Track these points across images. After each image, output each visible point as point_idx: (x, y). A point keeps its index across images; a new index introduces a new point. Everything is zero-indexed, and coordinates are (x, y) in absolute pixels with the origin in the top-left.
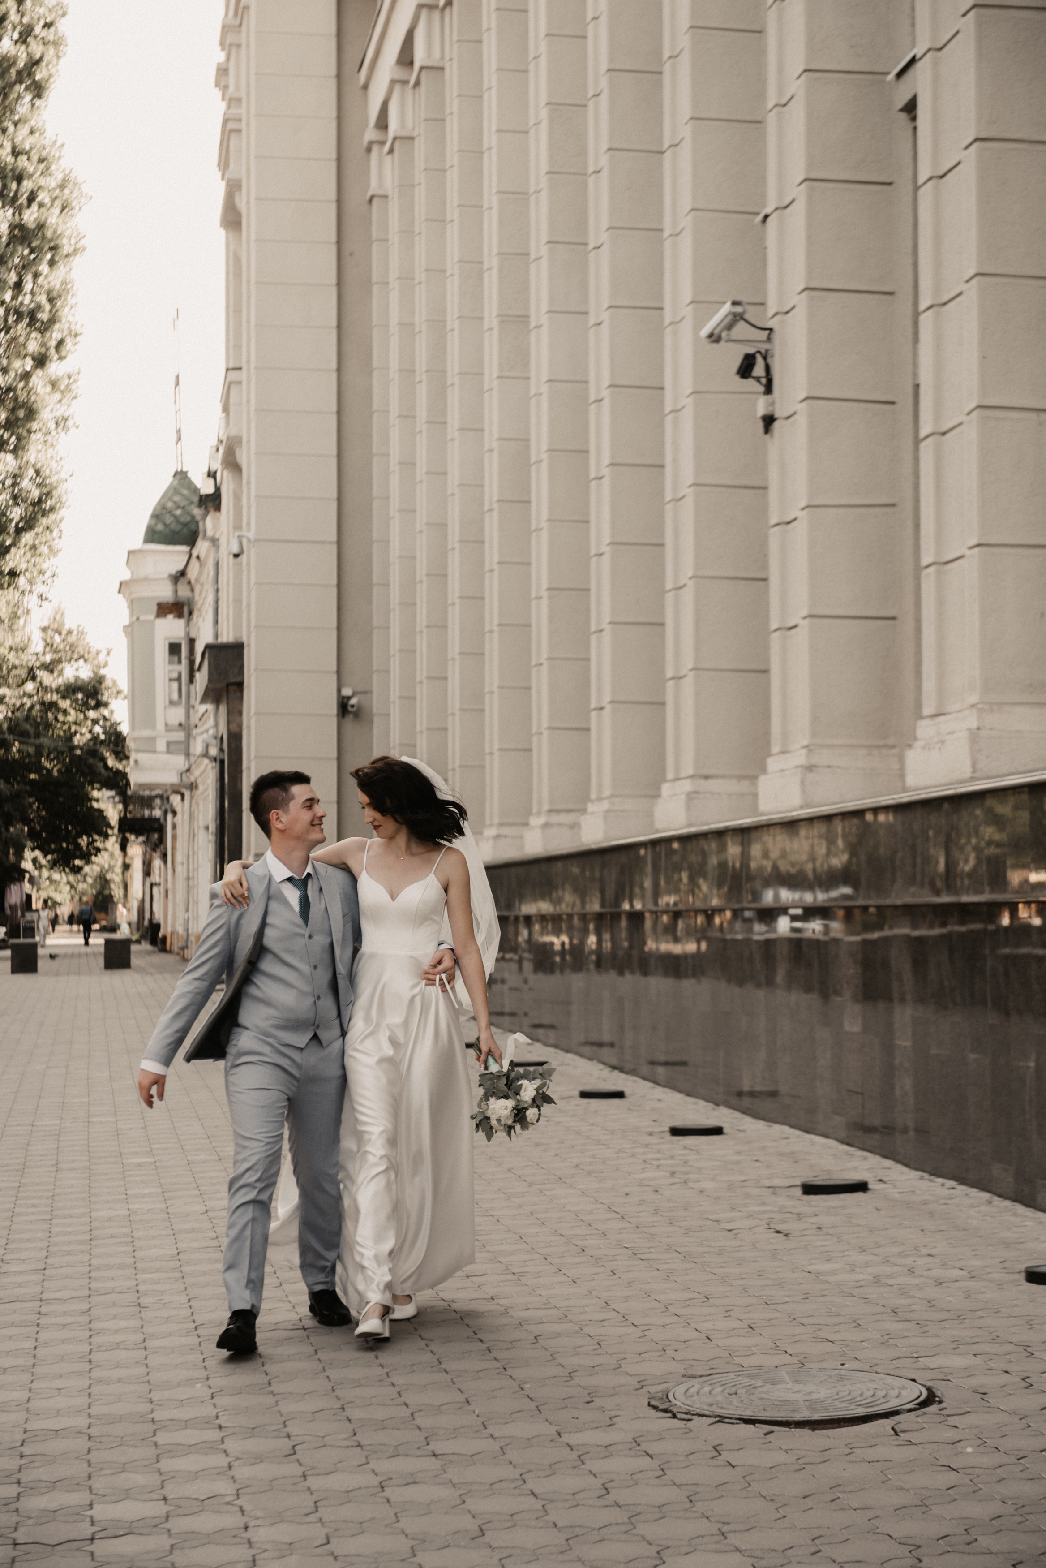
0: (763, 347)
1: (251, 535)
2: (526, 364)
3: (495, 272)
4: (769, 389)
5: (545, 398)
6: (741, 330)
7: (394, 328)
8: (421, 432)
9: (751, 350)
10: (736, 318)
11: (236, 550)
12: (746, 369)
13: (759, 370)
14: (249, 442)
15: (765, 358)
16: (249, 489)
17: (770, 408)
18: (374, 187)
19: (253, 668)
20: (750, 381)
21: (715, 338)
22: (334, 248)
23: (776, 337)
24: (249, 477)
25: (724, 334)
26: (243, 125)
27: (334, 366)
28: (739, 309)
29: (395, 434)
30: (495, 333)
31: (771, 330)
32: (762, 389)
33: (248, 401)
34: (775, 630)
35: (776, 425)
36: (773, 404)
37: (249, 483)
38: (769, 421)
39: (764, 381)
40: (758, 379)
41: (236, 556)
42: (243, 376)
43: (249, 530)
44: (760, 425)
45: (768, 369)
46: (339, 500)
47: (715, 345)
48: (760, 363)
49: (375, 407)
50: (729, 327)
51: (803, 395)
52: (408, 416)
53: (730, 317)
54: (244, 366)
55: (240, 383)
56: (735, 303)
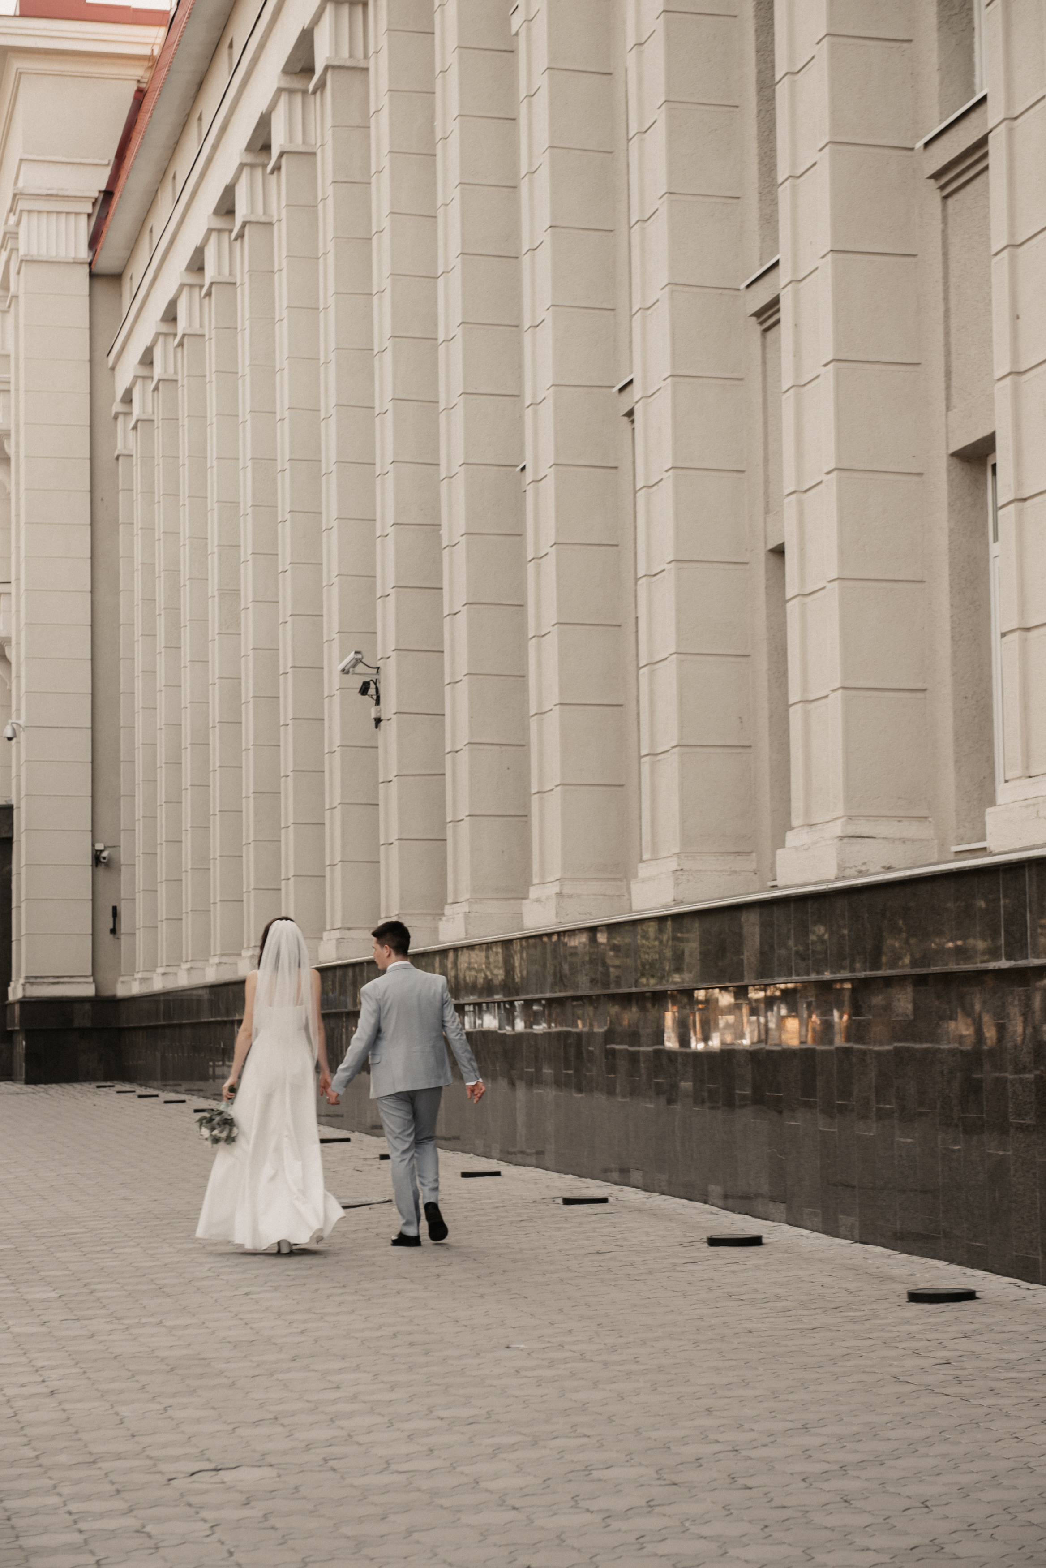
0: (374, 678)
1: (22, 722)
2: (238, 625)
3: (216, 556)
4: (378, 702)
5: (251, 659)
6: (360, 668)
7: (137, 565)
8: (160, 653)
9: (367, 679)
10: (358, 661)
11: (10, 735)
12: (364, 689)
13: (372, 691)
14: (18, 644)
15: (375, 684)
16: (19, 683)
17: (379, 714)
18: (120, 449)
19: (23, 827)
20: (367, 696)
21: (345, 671)
22: (88, 495)
23: (381, 671)
24: (18, 672)
25: (351, 670)
26: (12, 387)
27: (89, 588)
28: (359, 656)
29: (139, 648)
30: (216, 599)
31: (378, 668)
32: (374, 702)
33: (18, 611)
34: (383, 845)
35: (382, 723)
36: (380, 711)
37: (18, 677)
38: (378, 721)
39: (375, 697)
40: (371, 696)
41: (10, 739)
42: (12, 588)
43: (18, 717)
44: (373, 723)
45: (377, 689)
46: (93, 694)
47: (346, 675)
48: (372, 685)
49: (121, 622)
50: (354, 666)
51: (394, 711)
52: (150, 635)
53: (354, 661)
54: (13, 580)
55: (10, 594)
56: (356, 653)
